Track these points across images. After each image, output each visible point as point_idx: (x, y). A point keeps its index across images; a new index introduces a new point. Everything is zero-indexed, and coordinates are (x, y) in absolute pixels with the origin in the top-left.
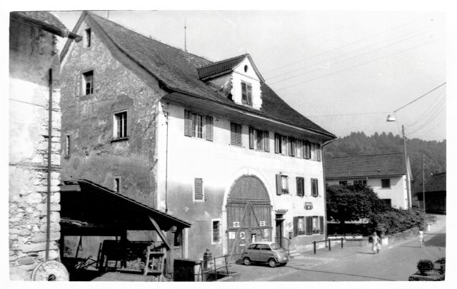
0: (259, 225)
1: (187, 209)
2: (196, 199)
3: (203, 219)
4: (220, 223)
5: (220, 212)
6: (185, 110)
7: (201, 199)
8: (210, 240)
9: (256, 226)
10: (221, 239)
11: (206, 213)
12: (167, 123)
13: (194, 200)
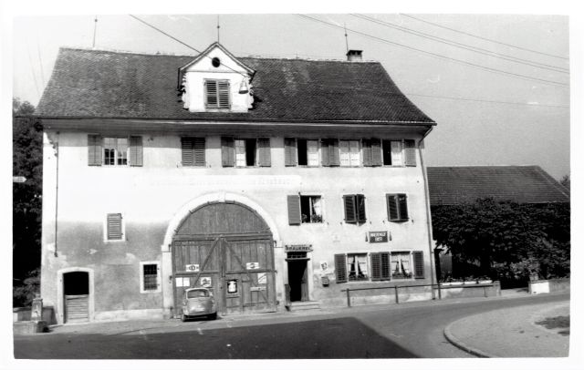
0: (244, 268)
1: (93, 251)
2: (109, 238)
3: (123, 263)
4: (158, 267)
5: (158, 252)
6: (89, 136)
7: (120, 238)
8: (138, 288)
9: (238, 269)
10: (159, 288)
11: (128, 255)
12: (57, 155)
13: (106, 240)
